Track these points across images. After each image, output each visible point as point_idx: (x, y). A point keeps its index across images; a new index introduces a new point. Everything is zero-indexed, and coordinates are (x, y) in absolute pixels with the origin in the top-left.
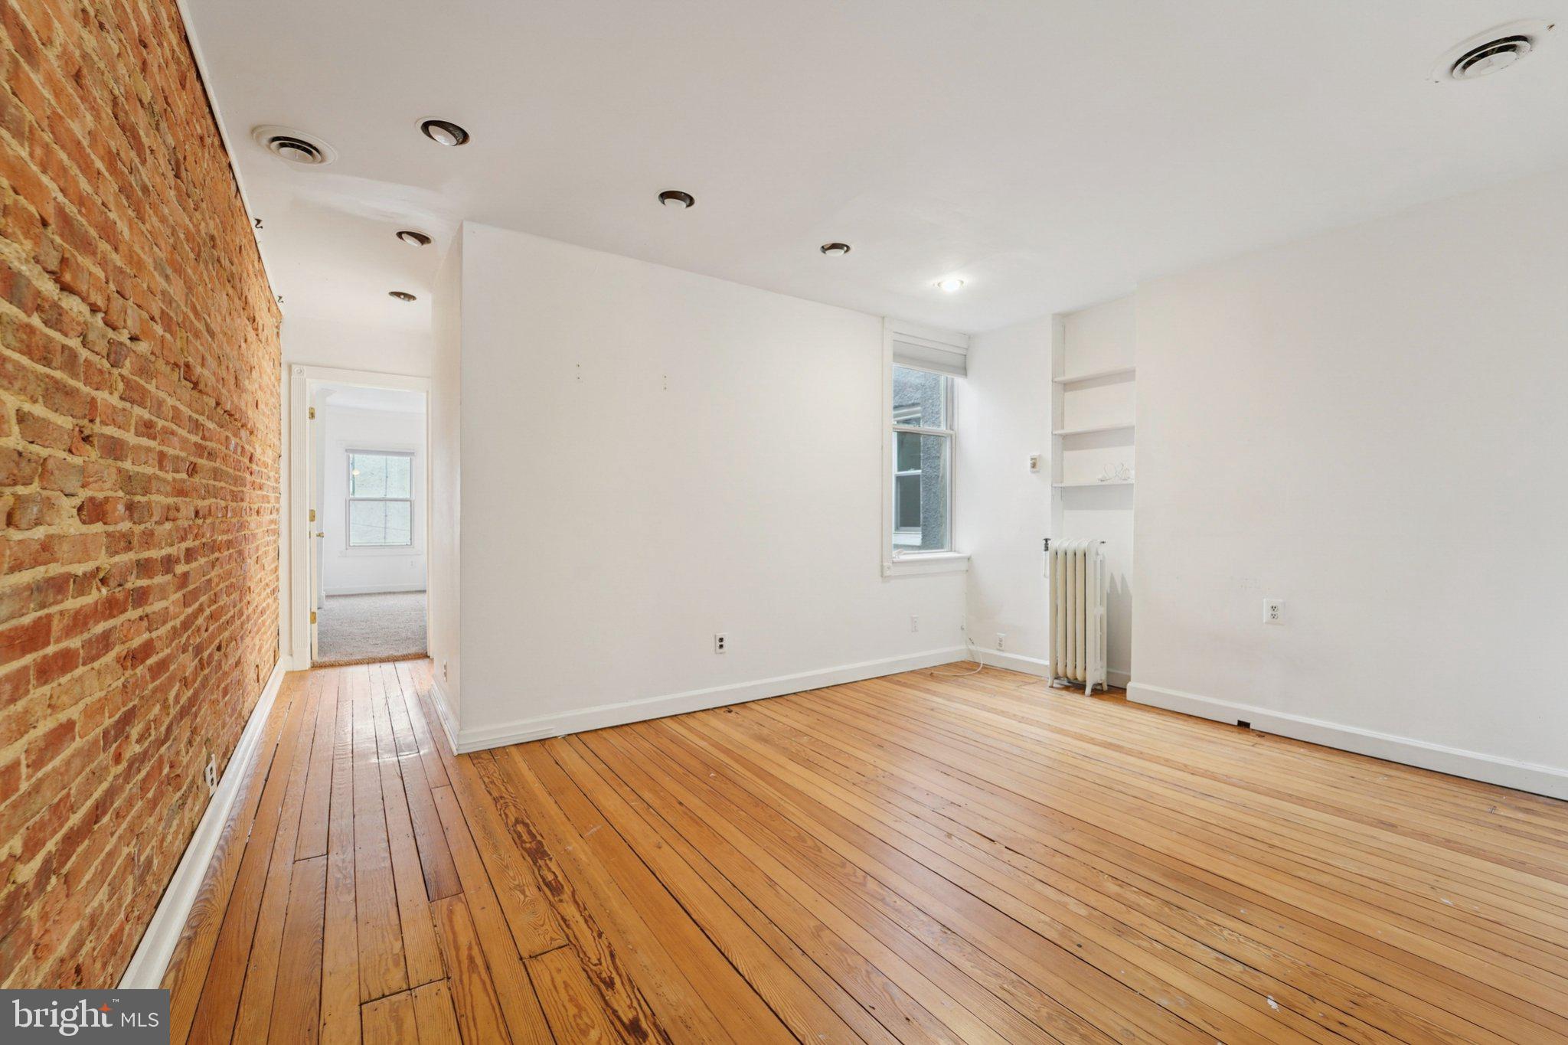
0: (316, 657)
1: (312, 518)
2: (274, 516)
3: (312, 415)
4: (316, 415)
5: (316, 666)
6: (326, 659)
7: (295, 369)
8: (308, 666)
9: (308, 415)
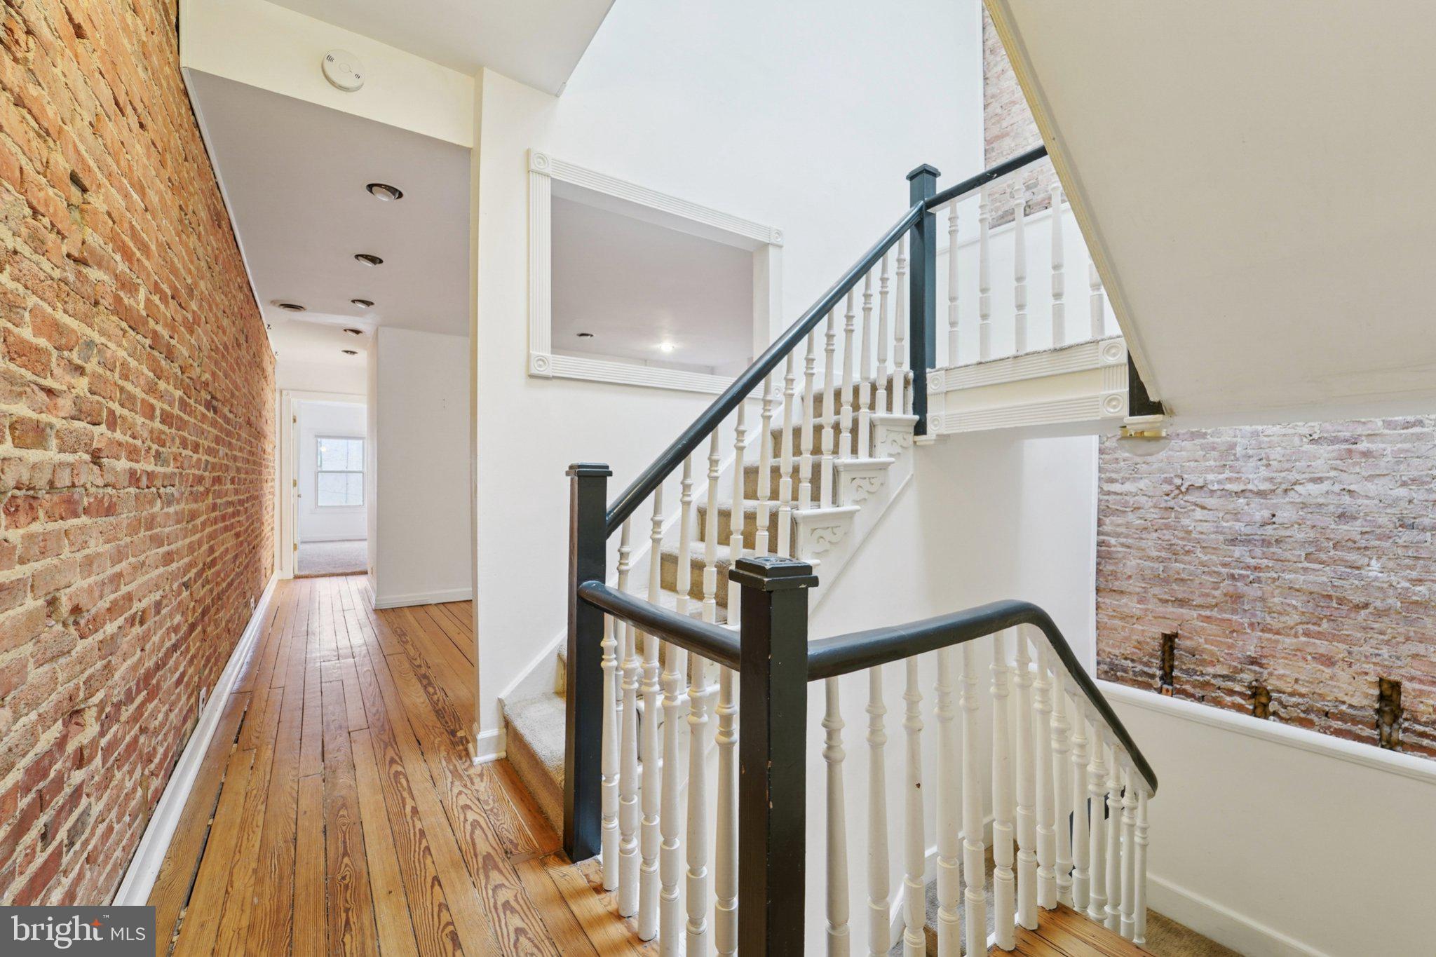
0: (296, 573)
1: (295, 485)
2: (272, 484)
3: (295, 421)
4: (297, 420)
5: (297, 577)
6: (303, 573)
7: (284, 393)
8: (292, 577)
9: (292, 420)
